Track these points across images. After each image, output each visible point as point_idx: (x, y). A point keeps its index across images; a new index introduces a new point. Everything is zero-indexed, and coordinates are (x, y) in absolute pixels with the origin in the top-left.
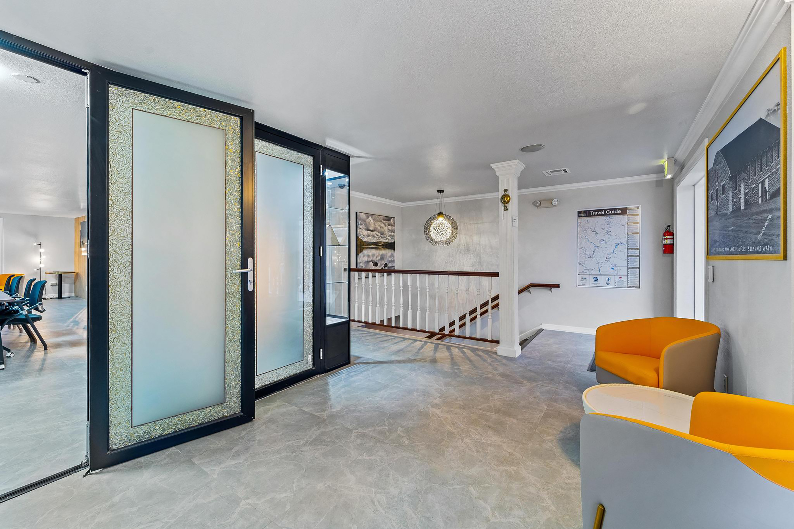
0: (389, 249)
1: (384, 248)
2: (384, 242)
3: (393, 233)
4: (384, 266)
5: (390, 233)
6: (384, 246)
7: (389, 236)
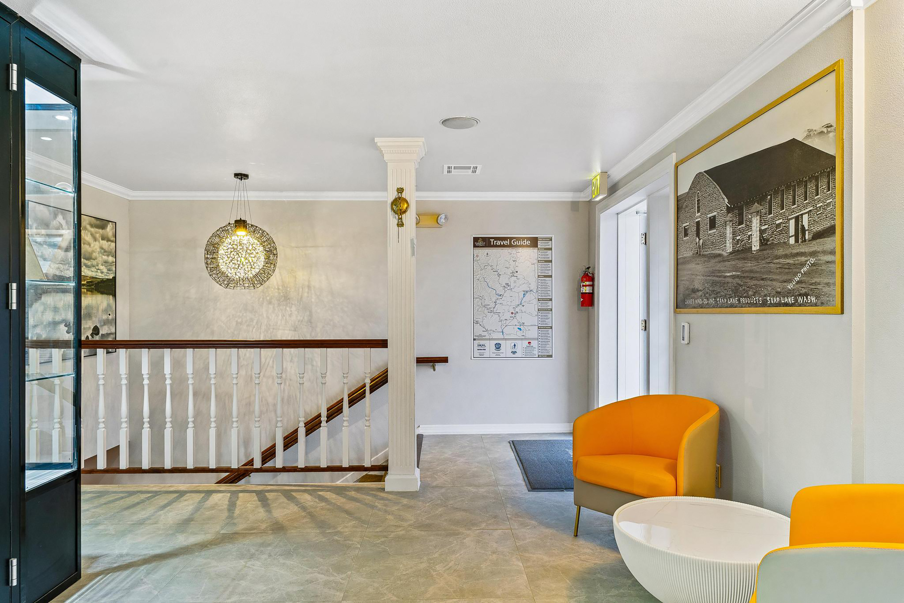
0: (102, 293)
1: (92, 292)
2: (93, 278)
3: (112, 256)
4: (91, 332)
5: (105, 257)
6: (93, 287)
7: (102, 265)
